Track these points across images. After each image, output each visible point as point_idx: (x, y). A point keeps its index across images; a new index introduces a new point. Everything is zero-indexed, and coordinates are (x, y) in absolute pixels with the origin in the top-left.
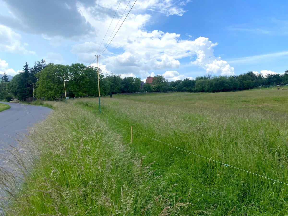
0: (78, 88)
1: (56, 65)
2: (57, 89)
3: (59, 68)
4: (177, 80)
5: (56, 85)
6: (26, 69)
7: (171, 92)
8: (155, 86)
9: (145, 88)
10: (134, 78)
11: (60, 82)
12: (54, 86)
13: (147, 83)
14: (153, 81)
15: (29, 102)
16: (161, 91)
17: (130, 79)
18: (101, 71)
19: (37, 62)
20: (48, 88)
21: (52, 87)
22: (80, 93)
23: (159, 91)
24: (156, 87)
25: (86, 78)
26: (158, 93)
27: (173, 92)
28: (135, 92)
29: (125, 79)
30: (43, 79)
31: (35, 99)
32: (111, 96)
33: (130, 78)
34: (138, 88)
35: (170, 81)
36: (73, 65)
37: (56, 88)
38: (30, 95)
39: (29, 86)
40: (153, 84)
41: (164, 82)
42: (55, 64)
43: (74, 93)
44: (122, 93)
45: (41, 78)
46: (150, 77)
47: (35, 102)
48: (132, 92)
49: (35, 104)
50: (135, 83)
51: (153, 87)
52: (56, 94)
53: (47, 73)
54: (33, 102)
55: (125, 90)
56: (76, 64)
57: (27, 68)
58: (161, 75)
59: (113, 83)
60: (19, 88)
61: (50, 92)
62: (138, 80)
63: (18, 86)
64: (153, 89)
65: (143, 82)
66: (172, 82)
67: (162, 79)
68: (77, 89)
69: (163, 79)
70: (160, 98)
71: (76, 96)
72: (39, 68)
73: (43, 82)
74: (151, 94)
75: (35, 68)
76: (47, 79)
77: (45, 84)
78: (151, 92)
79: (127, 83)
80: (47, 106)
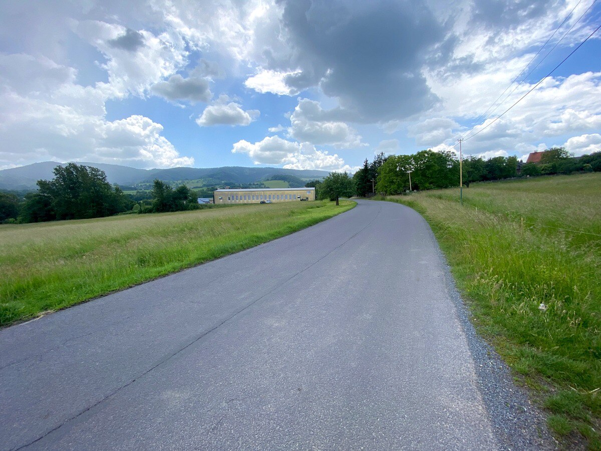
0: (424, 180)
1: (399, 157)
2: (400, 182)
3: (402, 158)
4: (596, 151)
5: (399, 178)
6: (366, 166)
7: (581, 173)
8: (546, 166)
9: (525, 170)
10: (506, 158)
11: (403, 174)
12: (397, 179)
13: (531, 163)
14: (543, 158)
15: (369, 197)
16: (559, 173)
17: (499, 160)
18: (455, 155)
19: (377, 156)
20: (390, 182)
21: (394, 181)
22: (427, 185)
23: (556, 173)
24: (550, 167)
25: (434, 166)
26: (551, 176)
27: (586, 173)
28: (505, 177)
29: (490, 161)
30: (385, 173)
31: (375, 194)
32: (468, 186)
33: (497, 158)
34: (512, 171)
35: (580, 155)
36: (419, 153)
37: (398, 182)
38: (369, 190)
39: (369, 181)
40: (541, 162)
41: (567, 158)
42: (397, 155)
43: (419, 185)
44: (483, 180)
45: (382, 172)
46: (536, 153)
47: (375, 197)
48: (500, 178)
49: (375, 200)
50: (506, 165)
51: (542, 168)
52: (399, 188)
53: (389, 167)
54: (373, 198)
55: (490, 176)
56: (422, 152)
57: (367, 163)
58: (558, 147)
59: (471, 168)
60: (359, 184)
61: (392, 187)
62: (513, 160)
63: (359, 182)
64: (543, 170)
65: (521, 161)
66: (585, 156)
67: (561, 153)
68: (422, 181)
69: (564, 154)
70: (558, 184)
71: (421, 188)
72: (378, 163)
73: (385, 176)
74: (537, 178)
75: (375, 163)
76: (389, 173)
77: (388, 178)
78: (538, 175)
79: (492, 166)
80: (391, 200)
